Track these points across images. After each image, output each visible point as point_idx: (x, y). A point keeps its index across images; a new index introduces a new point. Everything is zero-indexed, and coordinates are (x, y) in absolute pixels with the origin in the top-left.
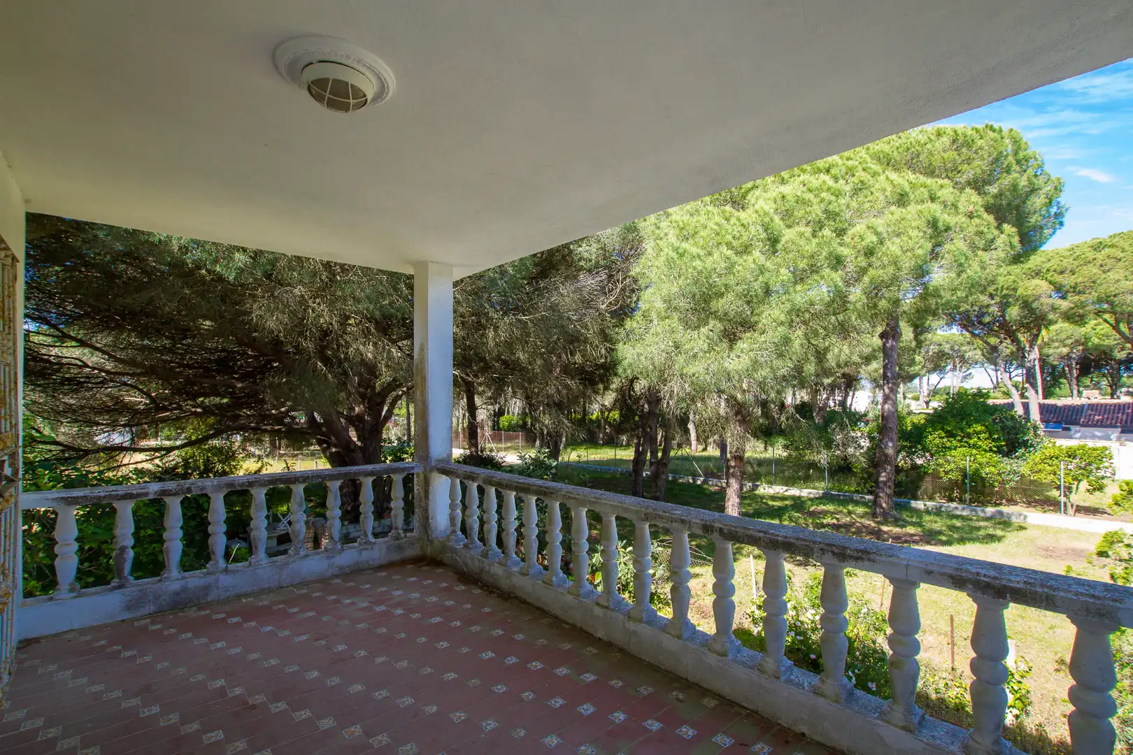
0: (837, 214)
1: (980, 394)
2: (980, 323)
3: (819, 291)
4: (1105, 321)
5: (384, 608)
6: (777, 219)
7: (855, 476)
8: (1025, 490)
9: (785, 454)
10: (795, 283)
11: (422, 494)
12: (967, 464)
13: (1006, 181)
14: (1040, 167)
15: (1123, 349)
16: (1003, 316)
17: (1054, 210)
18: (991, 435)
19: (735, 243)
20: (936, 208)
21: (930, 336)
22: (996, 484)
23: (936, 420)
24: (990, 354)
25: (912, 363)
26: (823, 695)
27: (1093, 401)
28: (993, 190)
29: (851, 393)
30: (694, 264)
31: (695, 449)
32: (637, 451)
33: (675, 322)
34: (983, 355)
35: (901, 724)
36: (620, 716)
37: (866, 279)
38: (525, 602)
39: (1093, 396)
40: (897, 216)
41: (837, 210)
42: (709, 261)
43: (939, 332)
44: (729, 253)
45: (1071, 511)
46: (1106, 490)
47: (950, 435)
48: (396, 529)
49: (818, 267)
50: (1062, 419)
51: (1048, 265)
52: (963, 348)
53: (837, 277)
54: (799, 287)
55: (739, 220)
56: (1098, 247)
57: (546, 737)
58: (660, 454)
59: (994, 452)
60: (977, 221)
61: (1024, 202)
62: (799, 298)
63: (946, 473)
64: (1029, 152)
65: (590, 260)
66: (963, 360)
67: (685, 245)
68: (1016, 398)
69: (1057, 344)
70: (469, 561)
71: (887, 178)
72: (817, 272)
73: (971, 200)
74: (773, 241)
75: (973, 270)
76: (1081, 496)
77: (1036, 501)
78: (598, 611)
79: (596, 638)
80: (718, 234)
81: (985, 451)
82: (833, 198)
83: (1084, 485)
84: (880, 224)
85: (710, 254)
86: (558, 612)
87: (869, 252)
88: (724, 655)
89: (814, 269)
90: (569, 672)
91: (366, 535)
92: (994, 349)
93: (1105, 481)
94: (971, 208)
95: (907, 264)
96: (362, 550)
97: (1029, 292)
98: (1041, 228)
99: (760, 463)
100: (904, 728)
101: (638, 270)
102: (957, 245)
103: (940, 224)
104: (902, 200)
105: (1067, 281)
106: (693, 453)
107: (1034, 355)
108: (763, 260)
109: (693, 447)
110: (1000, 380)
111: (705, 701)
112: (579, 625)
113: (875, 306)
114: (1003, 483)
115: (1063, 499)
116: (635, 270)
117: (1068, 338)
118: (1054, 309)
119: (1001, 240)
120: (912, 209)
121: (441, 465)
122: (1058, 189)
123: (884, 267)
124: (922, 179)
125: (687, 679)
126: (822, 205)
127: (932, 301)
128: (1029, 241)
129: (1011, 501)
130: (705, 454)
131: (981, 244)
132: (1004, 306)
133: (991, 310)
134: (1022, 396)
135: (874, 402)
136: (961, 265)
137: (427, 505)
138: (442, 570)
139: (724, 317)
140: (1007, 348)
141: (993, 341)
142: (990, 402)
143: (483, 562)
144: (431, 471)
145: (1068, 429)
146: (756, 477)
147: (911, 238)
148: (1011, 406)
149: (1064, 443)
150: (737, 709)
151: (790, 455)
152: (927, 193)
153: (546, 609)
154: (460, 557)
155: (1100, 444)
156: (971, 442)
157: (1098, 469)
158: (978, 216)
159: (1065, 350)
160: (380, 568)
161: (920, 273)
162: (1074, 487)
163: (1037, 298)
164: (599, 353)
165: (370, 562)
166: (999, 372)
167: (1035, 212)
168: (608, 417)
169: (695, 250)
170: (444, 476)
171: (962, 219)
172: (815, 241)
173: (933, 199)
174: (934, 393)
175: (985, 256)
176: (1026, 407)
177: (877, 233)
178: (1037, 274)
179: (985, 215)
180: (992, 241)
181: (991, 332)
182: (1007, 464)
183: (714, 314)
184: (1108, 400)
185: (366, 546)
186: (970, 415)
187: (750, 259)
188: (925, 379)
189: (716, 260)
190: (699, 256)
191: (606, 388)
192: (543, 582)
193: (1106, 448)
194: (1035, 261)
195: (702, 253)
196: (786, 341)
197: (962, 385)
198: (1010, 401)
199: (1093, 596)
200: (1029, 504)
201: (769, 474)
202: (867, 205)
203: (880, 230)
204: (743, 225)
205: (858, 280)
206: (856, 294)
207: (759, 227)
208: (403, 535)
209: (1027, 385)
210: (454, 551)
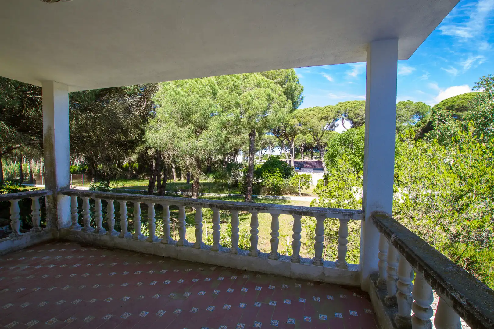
0: (238, 87)
1: (278, 157)
2: (278, 132)
3: (230, 116)
4: (311, 134)
5: (41, 266)
6: (216, 84)
7: (239, 188)
8: (289, 189)
9: (213, 181)
10: (223, 112)
11: (52, 207)
12: (275, 182)
13: (289, 84)
14: (298, 81)
15: (314, 144)
16: (285, 131)
17: (301, 97)
18: (281, 171)
19: (200, 92)
20: (269, 90)
21: (263, 136)
22: (282, 188)
23: (265, 166)
24: (280, 143)
25: (257, 146)
26: (251, 256)
27: (307, 160)
28: (285, 86)
29: (236, 156)
30: (183, 99)
31: (175, 180)
32: (150, 182)
33: (172, 124)
34: (278, 144)
35: (274, 258)
36: (181, 281)
37: (247, 113)
38: (123, 249)
39: (307, 159)
40: (258, 91)
41: (238, 85)
42: (189, 98)
43: (266, 135)
44: (198, 96)
45: (301, 195)
46: (310, 188)
47: (269, 172)
48: (36, 226)
49: (231, 107)
50: (300, 166)
51: (298, 115)
52: (273, 141)
53: (238, 111)
54: (224, 114)
55: (201, 82)
56: (311, 110)
57: (154, 295)
58: (162, 183)
59: (282, 177)
60: (281, 97)
61: (293, 93)
62: (224, 119)
63: (268, 185)
64: (295, 76)
65: (130, 90)
66: (273, 145)
67: (179, 90)
68: (288, 159)
69: (298, 141)
70: (87, 237)
71: (255, 76)
72: (231, 109)
73: (280, 90)
74: (215, 94)
75: (280, 114)
76: (304, 191)
77: (292, 193)
78: (163, 246)
79: (162, 257)
80: (192, 87)
81: (279, 177)
82: (237, 80)
83: (305, 187)
84: (252, 92)
85: (189, 95)
86: (142, 250)
87: (249, 103)
88: (217, 251)
89: (230, 107)
90: (154, 271)
91: (16, 232)
92: (282, 142)
93: (309, 185)
94: (280, 92)
95: (261, 109)
96: (14, 240)
97: (292, 123)
98: (297, 102)
99: (205, 184)
100: (275, 259)
101: (155, 98)
102: (275, 105)
103: (271, 97)
104: (259, 85)
105: (302, 120)
106: (174, 182)
107: (293, 145)
108: (211, 101)
109: (175, 179)
110: (283, 152)
111: (211, 269)
112: (153, 253)
113: (250, 124)
114: (284, 187)
115: (299, 192)
116: (153, 97)
117: (301, 139)
118: (299, 129)
119: (288, 105)
120: (263, 89)
121: (65, 191)
122: (302, 90)
123: (253, 109)
124: (266, 79)
125: (203, 263)
126: (233, 82)
127: (267, 124)
128: (295, 106)
129: (286, 194)
130: (180, 182)
131: (282, 105)
132: (286, 127)
133: (282, 128)
134: (290, 158)
135: (244, 160)
136: (276, 112)
137: (56, 212)
138: (69, 244)
139: (194, 124)
140: (286, 142)
141: (282, 139)
142: (281, 160)
143: (96, 235)
144: (58, 194)
145: (301, 169)
146: (202, 191)
147: (262, 100)
148: (286, 161)
149: (300, 174)
150: (223, 268)
151: (216, 181)
152: (267, 84)
153: (135, 250)
154: (80, 235)
155: (309, 174)
156: (275, 174)
157: (308, 181)
158: (282, 96)
159: (300, 143)
160: (28, 248)
161: (264, 112)
162: (302, 187)
163: (295, 125)
164: (135, 135)
165: (20, 246)
166: (283, 150)
167: (296, 97)
168: (132, 166)
169: (183, 93)
170: (67, 196)
171: (277, 96)
172: (230, 96)
173: (269, 87)
174: (263, 157)
175: (283, 109)
176: (290, 162)
177: (251, 96)
178: (295, 117)
179: (284, 96)
180: (285, 104)
181: (281, 136)
182: (286, 181)
183: (190, 121)
184: (310, 160)
185: (16, 238)
186: (275, 164)
187: (205, 99)
188: (261, 151)
189: (192, 98)
190: (185, 96)
191: (133, 152)
192: (133, 239)
193: (310, 175)
194: (295, 112)
195: (186, 95)
196: (219, 135)
197: (272, 154)
198: (286, 160)
199: (321, 211)
200: (291, 194)
201: (207, 189)
202: (248, 85)
203: (252, 95)
204: (203, 85)
205: (245, 113)
206: (244, 119)
207: (209, 87)
208: (40, 229)
209: (291, 155)
210: (75, 233)
